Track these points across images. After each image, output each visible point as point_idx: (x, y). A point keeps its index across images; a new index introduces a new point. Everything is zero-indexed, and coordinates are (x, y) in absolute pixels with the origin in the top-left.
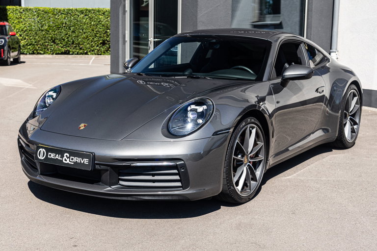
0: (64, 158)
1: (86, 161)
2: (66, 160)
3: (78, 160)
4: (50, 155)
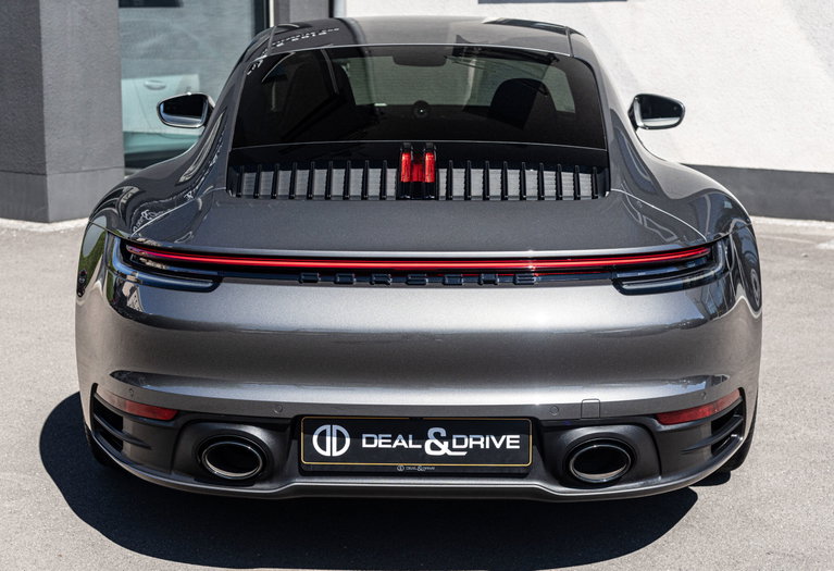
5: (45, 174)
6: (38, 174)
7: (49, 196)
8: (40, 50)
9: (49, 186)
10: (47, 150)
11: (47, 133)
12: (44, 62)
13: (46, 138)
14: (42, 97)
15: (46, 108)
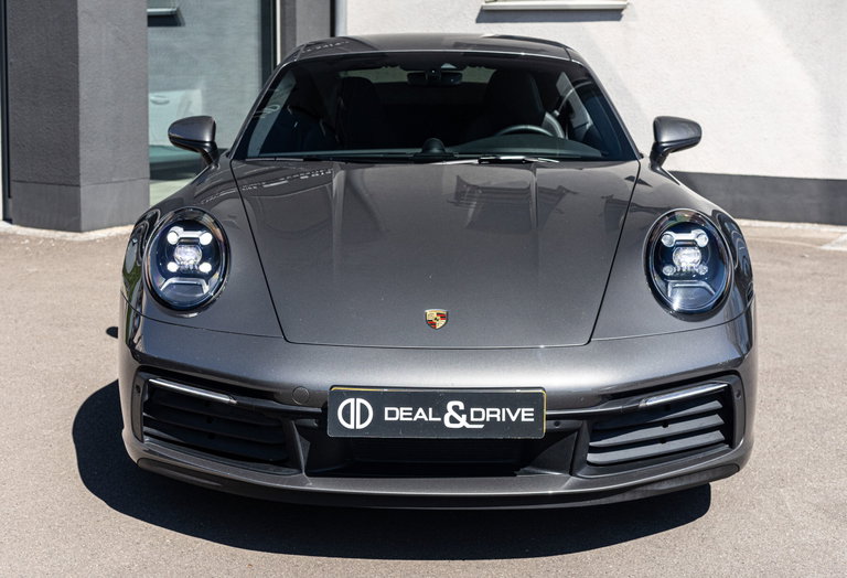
0: (447, 417)
1: (525, 414)
2: (453, 420)
3: (497, 416)
4: (392, 414)
5: (79, 186)
6: (73, 186)
7: (83, 206)
8: (77, 69)
9: (83, 197)
10: (81, 162)
11: (82, 146)
12: (80, 79)
13: (81, 151)
14: (78, 112)
15: (81, 122)
